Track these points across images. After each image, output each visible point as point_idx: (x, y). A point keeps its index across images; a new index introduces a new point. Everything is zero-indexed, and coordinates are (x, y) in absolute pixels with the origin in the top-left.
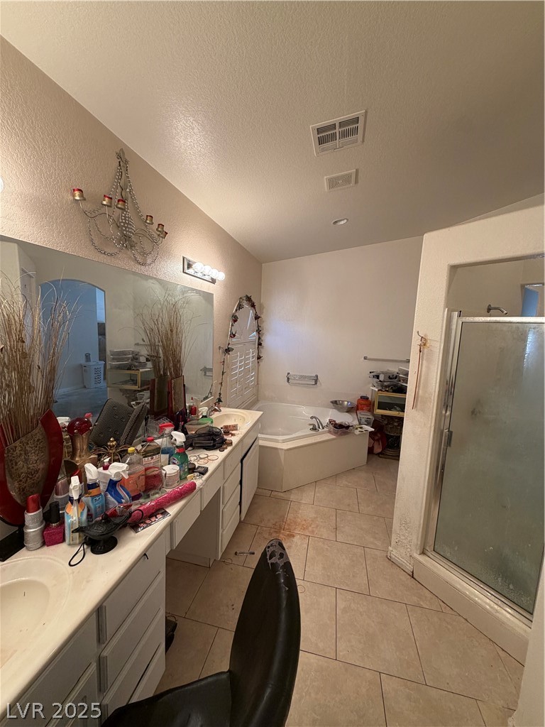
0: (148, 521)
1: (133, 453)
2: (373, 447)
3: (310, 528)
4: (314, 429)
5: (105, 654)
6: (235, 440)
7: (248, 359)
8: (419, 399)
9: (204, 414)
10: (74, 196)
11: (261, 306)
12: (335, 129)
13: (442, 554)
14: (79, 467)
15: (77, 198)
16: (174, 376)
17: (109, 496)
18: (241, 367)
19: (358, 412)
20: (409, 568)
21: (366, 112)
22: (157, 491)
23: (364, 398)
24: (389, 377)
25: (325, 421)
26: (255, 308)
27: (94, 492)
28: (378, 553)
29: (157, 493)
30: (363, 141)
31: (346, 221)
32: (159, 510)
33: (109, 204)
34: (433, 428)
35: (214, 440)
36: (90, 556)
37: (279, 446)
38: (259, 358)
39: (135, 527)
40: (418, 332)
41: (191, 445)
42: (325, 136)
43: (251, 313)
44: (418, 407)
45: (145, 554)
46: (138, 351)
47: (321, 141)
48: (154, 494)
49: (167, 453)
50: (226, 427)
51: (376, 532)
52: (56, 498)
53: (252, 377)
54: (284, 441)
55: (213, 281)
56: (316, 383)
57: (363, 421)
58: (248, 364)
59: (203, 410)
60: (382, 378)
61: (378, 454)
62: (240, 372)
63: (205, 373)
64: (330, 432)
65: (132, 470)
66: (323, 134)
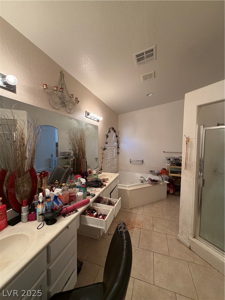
0: (69, 214)
1: (64, 186)
2: (169, 190)
3: (141, 225)
4: (142, 182)
5: (50, 268)
6: (107, 184)
7: (114, 153)
8: (188, 165)
9: (95, 174)
10: (44, 87)
11: (119, 132)
12: (144, 55)
13: (204, 238)
14: (43, 191)
15: (45, 88)
16: (82, 158)
17: (54, 202)
18: (110, 156)
19: (162, 175)
20: (188, 244)
21: (156, 46)
22: (74, 202)
23: (164, 169)
24: (175, 159)
25: (147, 179)
26: (116, 132)
27: (48, 200)
28: (172, 237)
29: (74, 203)
30: (156, 59)
31: (152, 94)
32: (74, 209)
33: (56, 89)
34: (195, 178)
35: (98, 184)
36: (46, 226)
37: (127, 189)
38: (118, 153)
39: (64, 215)
40: (185, 135)
41: (89, 186)
42: (140, 58)
43: (114, 135)
44: (187, 169)
45: (68, 227)
46: (70, 152)
47: (138, 60)
48: (72, 203)
49: (79, 188)
50: (104, 179)
51: (172, 228)
52: (34, 202)
53: (115, 161)
54: (129, 187)
55: (98, 121)
56: (143, 163)
57: (164, 179)
58: (113, 155)
59: (94, 172)
60: (171, 160)
61: (172, 194)
62: (110, 159)
63: (96, 160)
64: (149, 183)
65: (64, 193)
66: (139, 57)
